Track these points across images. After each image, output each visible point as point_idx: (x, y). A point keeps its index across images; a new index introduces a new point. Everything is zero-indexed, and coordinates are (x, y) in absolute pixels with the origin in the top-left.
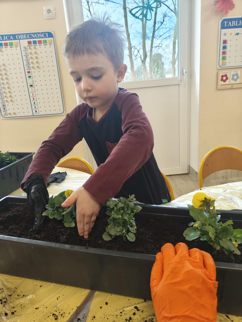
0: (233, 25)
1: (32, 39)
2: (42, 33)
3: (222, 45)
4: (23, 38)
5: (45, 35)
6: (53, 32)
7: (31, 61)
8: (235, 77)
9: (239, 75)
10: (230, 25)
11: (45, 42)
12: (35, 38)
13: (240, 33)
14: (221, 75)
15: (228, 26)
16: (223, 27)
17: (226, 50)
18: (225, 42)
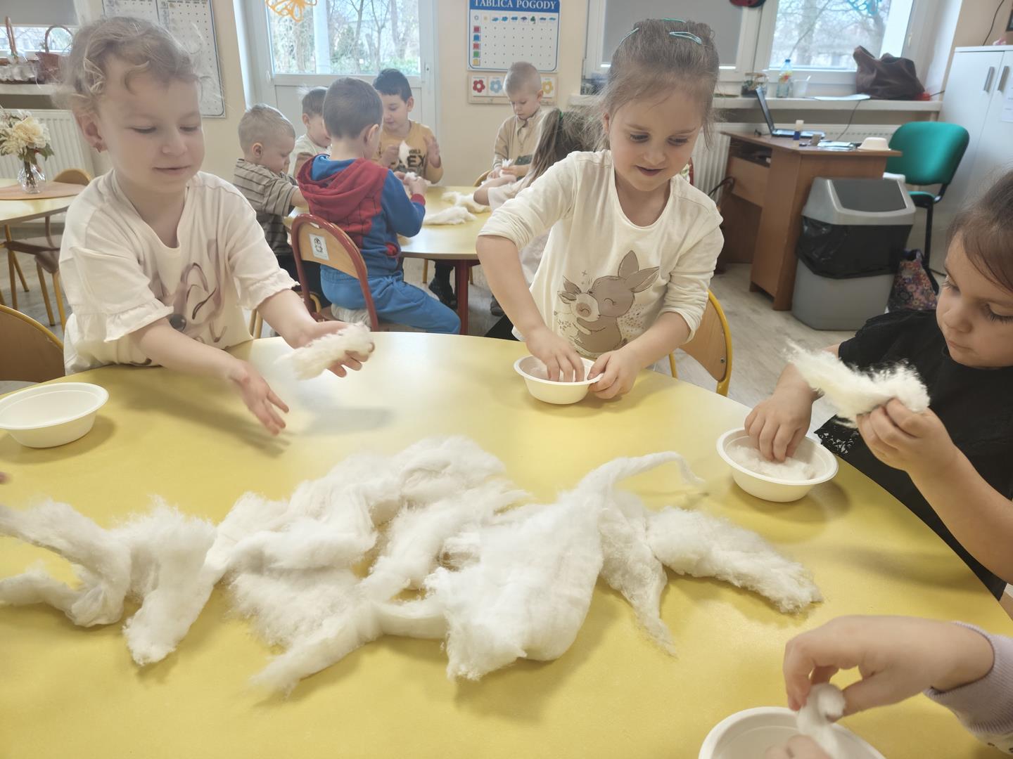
0: (487, 5)
3: (473, 34)
8: (496, 86)
13: (499, 19)
14: (473, 80)
15: (481, 5)
16: (473, 6)
17: (479, 42)
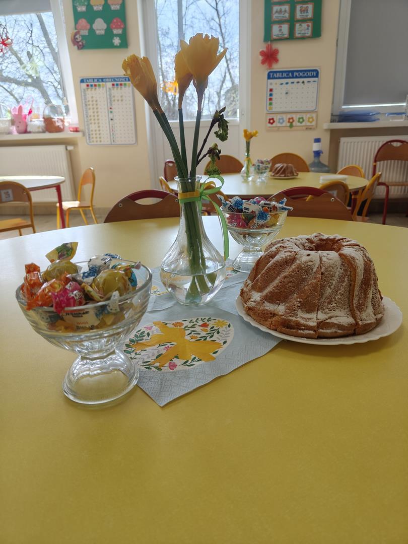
0: (277, 77)
1: (116, 82)
2: (123, 78)
4: (109, 81)
5: (125, 80)
7: (113, 99)
8: (281, 121)
9: (285, 119)
11: (125, 84)
13: (284, 83)
14: (269, 118)
16: (269, 78)
17: (272, 97)
18: (271, 90)
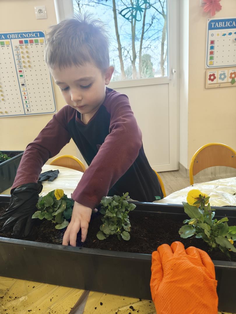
0: (220, 26)
1: (24, 38)
2: (33, 33)
3: (210, 46)
4: (15, 37)
5: (36, 35)
6: (44, 31)
7: (22, 60)
8: (223, 77)
9: (226, 75)
10: (217, 26)
11: (37, 41)
12: (27, 37)
13: (226, 34)
14: (209, 74)
15: (215, 27)
16: (210, 28)
17: (213, 50)
18: (212, 42)
